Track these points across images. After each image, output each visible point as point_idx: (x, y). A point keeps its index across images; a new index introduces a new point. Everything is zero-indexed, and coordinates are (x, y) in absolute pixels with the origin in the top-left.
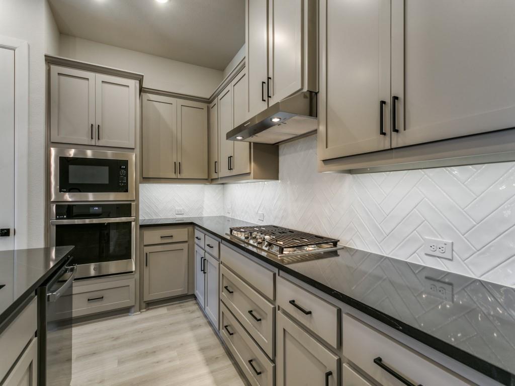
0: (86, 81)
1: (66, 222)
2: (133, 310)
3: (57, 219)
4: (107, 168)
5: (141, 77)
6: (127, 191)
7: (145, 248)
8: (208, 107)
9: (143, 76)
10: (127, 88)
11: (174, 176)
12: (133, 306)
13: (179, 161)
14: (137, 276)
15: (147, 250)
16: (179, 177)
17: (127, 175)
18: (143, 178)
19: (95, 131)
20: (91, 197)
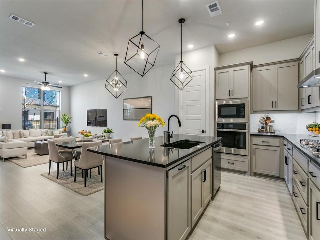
0: (227, 73)
1: (221, 130)
2: (247, 174)
3: (217, 128)
4: (235, 108)
5: (251, 62)
6: (244, 118)
7: (253, 146)
8: (298, 63)
9: (252, 62)
10: (244, 70)
11: (272, 109)
12: (247, 172)
13: (276, 100)
14: (249, 158)
15: (254, 147)
16: (275, 109)
17: (244, 110)
18: (254, 111)
19: (231, 92)
20: (232, 120)
